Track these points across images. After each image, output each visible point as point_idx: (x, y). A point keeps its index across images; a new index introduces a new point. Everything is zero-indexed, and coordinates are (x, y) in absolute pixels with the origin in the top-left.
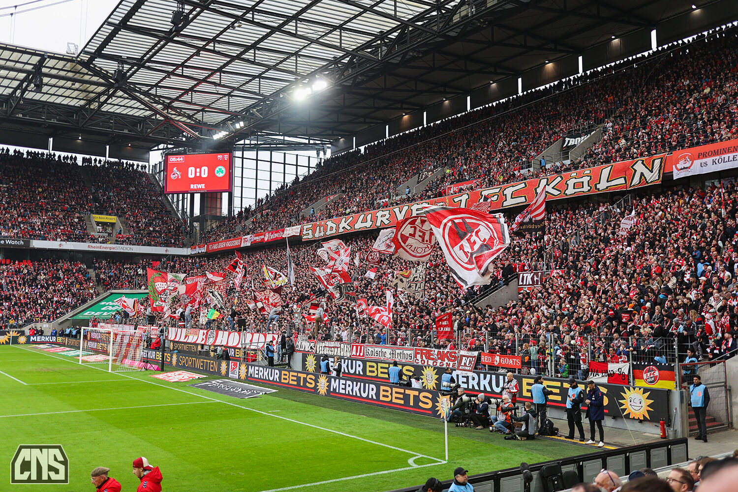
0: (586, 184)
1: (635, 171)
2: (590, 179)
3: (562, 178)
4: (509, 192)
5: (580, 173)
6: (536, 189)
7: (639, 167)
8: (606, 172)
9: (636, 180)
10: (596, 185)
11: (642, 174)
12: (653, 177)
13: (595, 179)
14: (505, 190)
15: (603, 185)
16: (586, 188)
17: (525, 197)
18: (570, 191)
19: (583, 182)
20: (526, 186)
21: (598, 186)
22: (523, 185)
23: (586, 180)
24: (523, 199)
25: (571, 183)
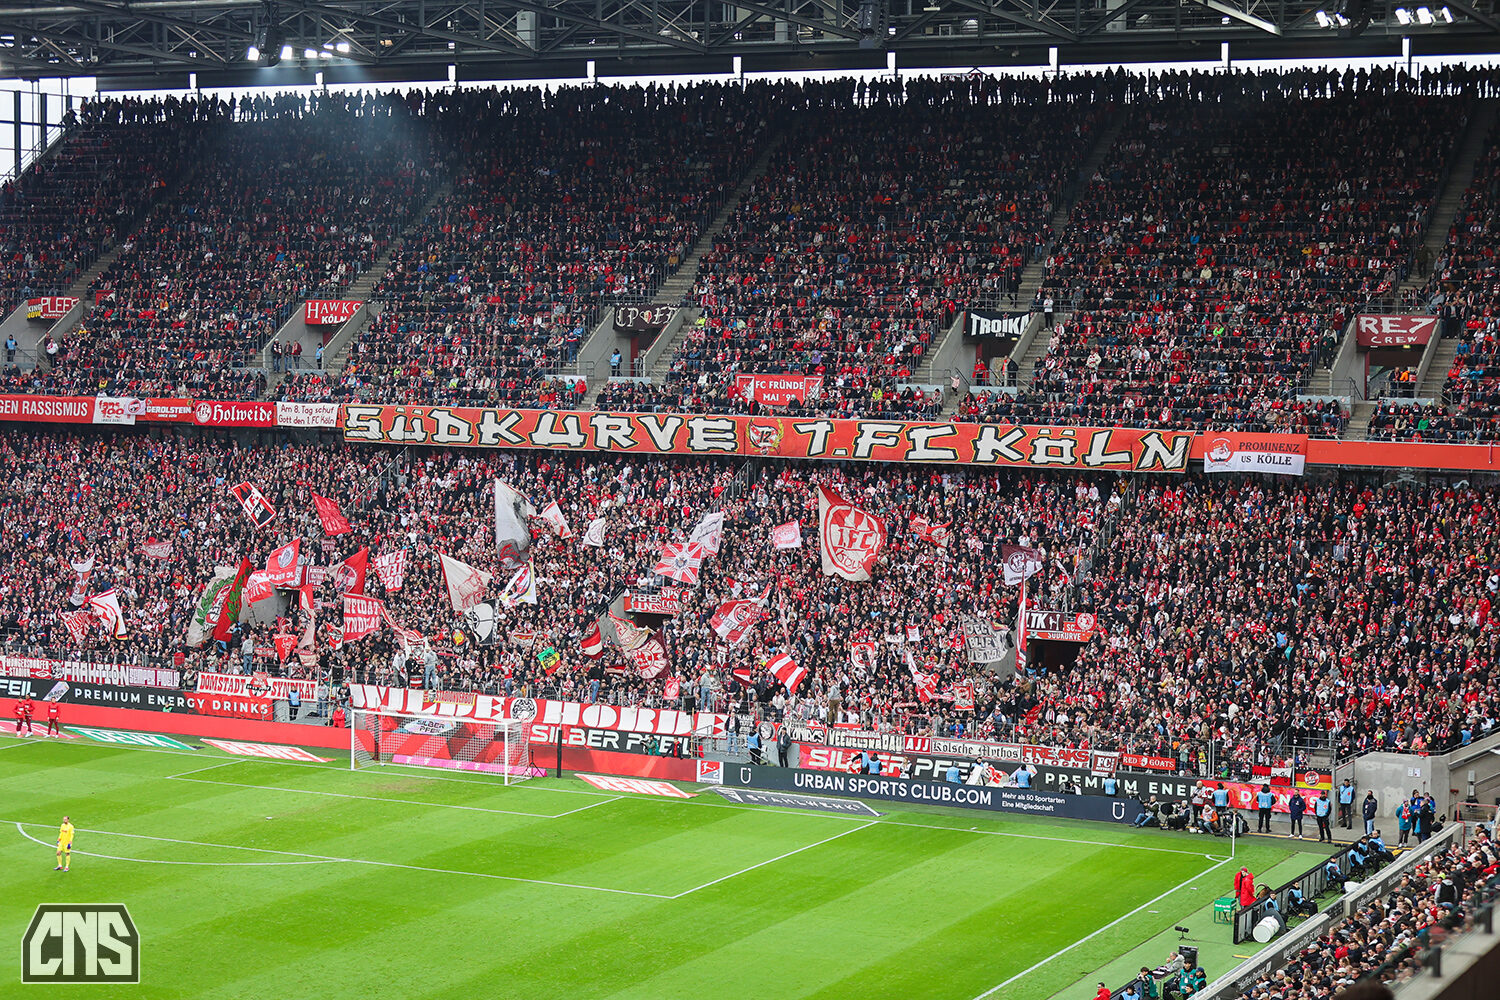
0: (1067, 452)
1: (1147, 447)
2: (1075, 445)
3: (1025, 435)
4: (920, 435)
5: (1056, 432)
6: (975, 442)
7: (1154, 443)
8: (1100, 440)
9: (1147, 461)
10: (1084, 457)
11: (1157, 454)
12: (1173, 461)
13: (1083, 447)
14: (912, 430)
15: (1095, 459)
16: (1067, 458)
17: (954, 451)
18: (1040, 458)
19: (1062, 448)
20: (955, 432)
21: (1088, 459)
22: (949, 430)
23: (1067, 445)
24: (949, 455)
25: (1041, 444)
